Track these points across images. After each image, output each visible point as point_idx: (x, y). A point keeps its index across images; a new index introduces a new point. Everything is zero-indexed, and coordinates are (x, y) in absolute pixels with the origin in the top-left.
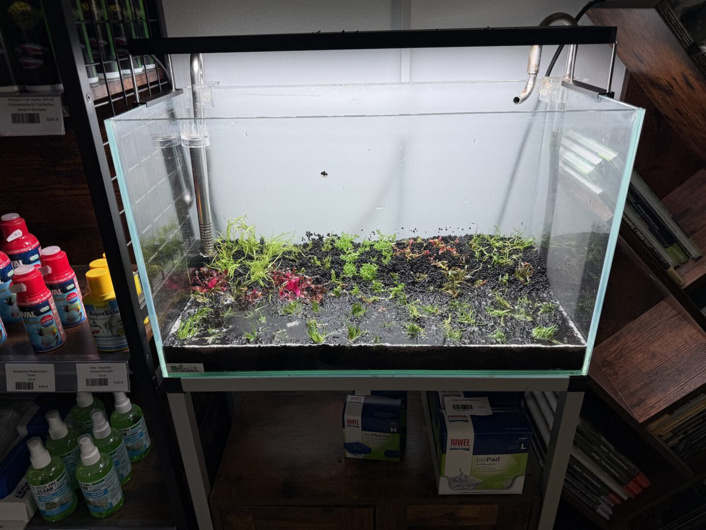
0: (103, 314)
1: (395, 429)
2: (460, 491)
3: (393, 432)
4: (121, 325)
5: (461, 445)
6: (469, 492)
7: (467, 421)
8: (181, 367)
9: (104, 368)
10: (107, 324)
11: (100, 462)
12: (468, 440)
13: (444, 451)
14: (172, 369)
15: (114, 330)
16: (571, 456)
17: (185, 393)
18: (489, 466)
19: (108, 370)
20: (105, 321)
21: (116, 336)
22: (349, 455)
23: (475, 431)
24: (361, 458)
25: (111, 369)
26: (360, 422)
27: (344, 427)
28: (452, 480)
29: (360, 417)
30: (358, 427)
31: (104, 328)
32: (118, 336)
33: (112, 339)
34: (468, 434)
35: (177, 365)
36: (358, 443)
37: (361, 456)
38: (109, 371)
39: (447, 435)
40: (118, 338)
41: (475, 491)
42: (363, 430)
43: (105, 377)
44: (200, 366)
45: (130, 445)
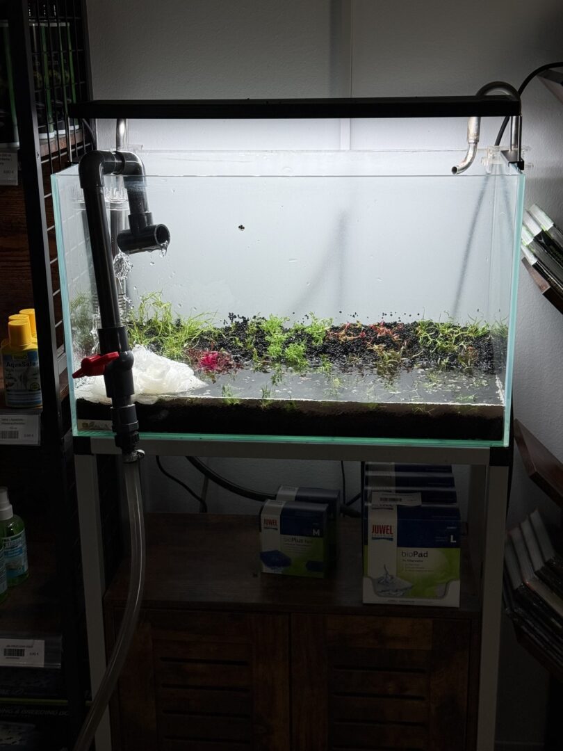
0: (20, 365)
2: (388, 599)
3: (316, 536)
4: (36, 379)
5: (384, 533)
6: (399, 600)
7: (392, 509)
8: (92, 424)
9: (17, 420)
10: (23, 376)
12: (391, 527)
13: (366, 542)
14: (83, 426)
15: (28, 384)
17: (93, 455)
18: (416, 563)
20: (20, 373)
23: (398, 518)
24: (280, 573)
25: (23, 422)
26: (279, 523)
27: (260, 530)
28: (377, 582)
29: (279, 516)
30: (276, 529)
31: (19, 381)
33: (25, 393)
34: (391, 520)
35: (88, 422)
36: (276, 552)
38: (20, 424)
40: (31, 392)
41: (405, 599)
42: (282, 533)
43: (15, 430)
44: (112, 424)
45: (7, 561)
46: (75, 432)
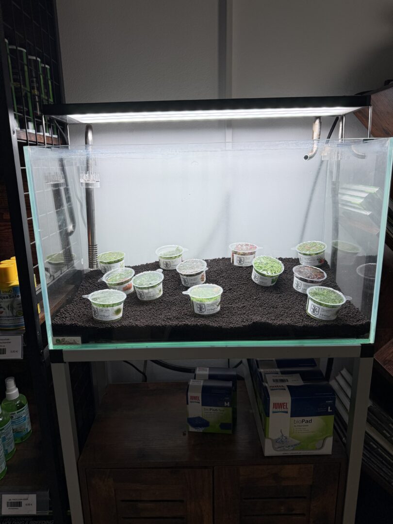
0: (7, 298)
1: (228, 403)
2: (282, 452)
3: (227, 406)
4: (20, 307)
5: (281, 408)
6: (289, 453)
7: (285, 389)
8: (63, 340)
9: (4, 340)
10: (10, 306)
12: (286, 403)
13: (268, 415)
14: (56, 342)
15: (15, 311)
16: (366, 432)
17: (65, 362)
18: (304, 427)
19: (6, 341)
20: (7, 304)
21: (15, 316)
22: (192, 429)
23: (291, 396)
24: (202, 431)
25: (9, 341)
26: (200, 399)
27: (188, 404)
28: (275, 442)
29: (201, 394)
30: (199, 403)
31: (7, 309)
32: (17, 316)
33: (13, 318)
34: (285, 398)
35: (60, 338)
36: (199, 418)
37: (201, 430)
38: (7, 343)
39: (269, 399)
40: (16, 318)
41: (294, 452)
42: (203, 405)
43: (4, 348)
44: (78, 339)
45: (15, 427)
46: (51, 346)
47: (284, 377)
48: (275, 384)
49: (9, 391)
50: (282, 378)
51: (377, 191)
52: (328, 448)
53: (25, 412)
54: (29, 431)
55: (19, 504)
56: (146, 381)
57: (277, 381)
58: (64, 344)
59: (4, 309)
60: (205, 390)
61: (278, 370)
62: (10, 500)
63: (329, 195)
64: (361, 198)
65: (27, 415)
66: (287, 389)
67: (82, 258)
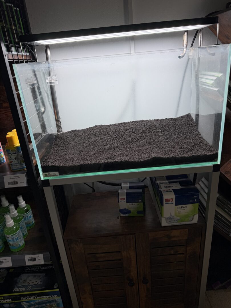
0: (14, 153)
1: (141, 200)
2: (171, 224)
3: (140, 202)
4: (22, 158)
5: (170, 201)
7: (171, 191)
8: (49, 174)
9: (16, 177)
11: (14, 226)
12: (172, 199)
13: (162, 205)
14: (45, 175)
15: (19, 161)
17: (51, 186)
18: (182, 210)
19: (18, 177)
21: (20, 163)
22: (122, 215)
23: (175, 195)
24: (127, 216)
26: (125, 199)
27: (119, 202)
28: (167, 219)
29: (125, 197)
30: (125, 201)
31: (15, 160)
32: (21, 163)
33: (19, 164)
34: (172, 196)
35: (47, 173)
36: (125, 209)
37: (127, 215)
39: (163, 197)
40: (21, 164)
41: (177, 223)
42: (127, 202)
43: (16, 181)
44: (57, 173)
45: (26, 221)
46: (42, 178)
47: (170, 185)
48: (166, 189)
49: (20, 203)
50: (169, 185)
51: (222, 76)
52: (195, 220)
53: (30, 213)
54: (33, 222)
55: (34, 260)
56: (94, 192)
57: (167, 187)
58: (50, 176)
59: (13, 160)
60: (128, 194)
61: (167, 181)
62: (29, 258)
63: (193, 79)
64: (212, 80)
65: (31, 215)
66: (173, 191)
67: (52, 126)
